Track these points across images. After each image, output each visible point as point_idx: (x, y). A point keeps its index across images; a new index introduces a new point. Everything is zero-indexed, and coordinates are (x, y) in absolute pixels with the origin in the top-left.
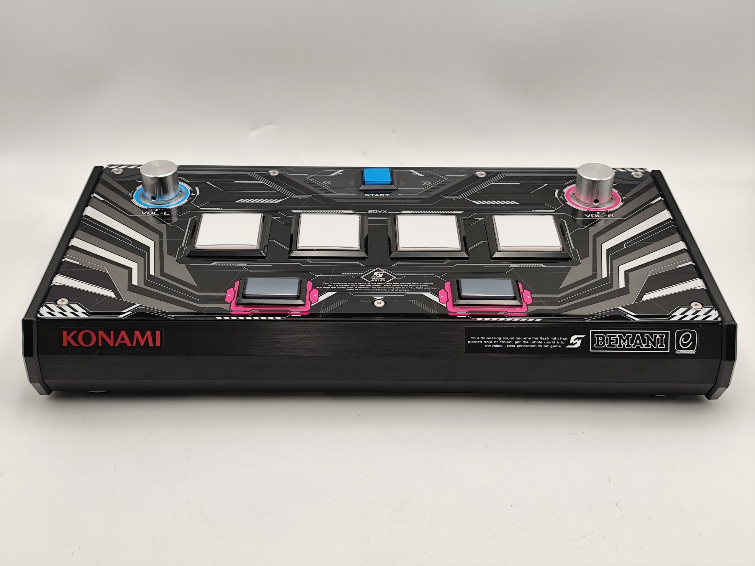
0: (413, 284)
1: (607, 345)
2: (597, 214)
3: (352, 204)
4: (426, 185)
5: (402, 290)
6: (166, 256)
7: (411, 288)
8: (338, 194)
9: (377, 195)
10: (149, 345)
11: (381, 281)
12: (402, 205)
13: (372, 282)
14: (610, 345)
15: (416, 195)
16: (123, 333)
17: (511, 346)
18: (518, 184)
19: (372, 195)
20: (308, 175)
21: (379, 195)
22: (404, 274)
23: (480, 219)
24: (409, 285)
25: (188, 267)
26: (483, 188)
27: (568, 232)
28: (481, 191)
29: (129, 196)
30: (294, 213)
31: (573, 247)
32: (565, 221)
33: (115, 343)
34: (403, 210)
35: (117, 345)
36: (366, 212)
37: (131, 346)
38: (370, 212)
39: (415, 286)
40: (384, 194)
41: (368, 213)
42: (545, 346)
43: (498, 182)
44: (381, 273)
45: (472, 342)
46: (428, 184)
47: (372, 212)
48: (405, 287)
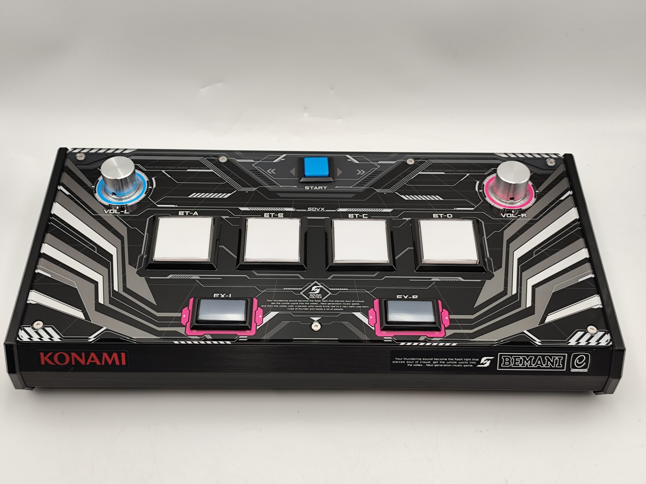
0: (346, 301)
1: (512, 365)
2: (511, 213)
3: (294, 200)
4: (360, 175)
5: (336, 309)
6: (128, 266)
7: (344, 307)
8: (281, 186)
9: (316, 188)
10: (116, 364)
11: (318, 297)
12: (338, 200)
13: (311, 299)
14: (515, 365)
15: (351, 187)
16: (93, 355)
17: (429, 365)
18: (443, 173)
19: (312, 187)
20: (254, 161)
21: (318, 188)
22: (339, 289)
23: (407, 219)
24: (342, 303)
25: (148, 281)
26: (412, 178)
27: (485, 236)
28: (410, 182)
29: (92, 188)
30: (242, 211)
31: (488, 256)
32: (483, 222)
33: (86, 362)
34: (339, 208)
35: (88, 364)
36: (305, 210)
37: (100, 364)
38: (310, 209)
39: (348, 304)
40: (322, 187)
41: (308, 210)
42: (459, 366)
43: (425, 170)
44: (318, 288)
45: (396, 362)
46: (362, 174)
47: (311, 209)
48: (339, 305)
